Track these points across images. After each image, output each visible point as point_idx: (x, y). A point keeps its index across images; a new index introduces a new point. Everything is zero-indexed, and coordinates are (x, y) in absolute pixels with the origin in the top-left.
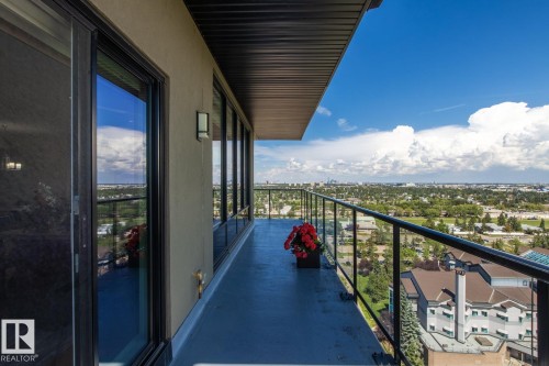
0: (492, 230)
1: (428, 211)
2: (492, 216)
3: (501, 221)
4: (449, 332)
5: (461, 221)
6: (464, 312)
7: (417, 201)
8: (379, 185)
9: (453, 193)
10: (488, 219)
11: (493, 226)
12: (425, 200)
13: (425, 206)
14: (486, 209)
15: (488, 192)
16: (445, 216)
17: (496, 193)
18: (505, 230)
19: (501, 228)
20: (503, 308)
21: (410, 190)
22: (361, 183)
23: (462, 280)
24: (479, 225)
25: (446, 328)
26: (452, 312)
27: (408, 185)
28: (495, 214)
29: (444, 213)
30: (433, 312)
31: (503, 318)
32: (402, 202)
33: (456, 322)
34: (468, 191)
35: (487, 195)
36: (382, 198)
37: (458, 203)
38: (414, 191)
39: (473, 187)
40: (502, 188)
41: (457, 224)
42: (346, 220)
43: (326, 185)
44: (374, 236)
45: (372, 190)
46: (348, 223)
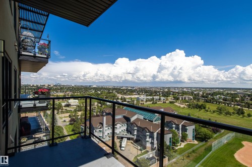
3: (121, 98)
6: (105, 129)
7: (96, 93)
8: (82, 86)
9: (109, 89)
10: (118, 98)
12: (99, 92)
13: (99, 94)
14: (118, 95)
15: (120, 89)
17: (122, 90)
21: (94, 88)
22: (73, 85)
23: (105, 118)
26: (102, 130)
27: (94, 86)
28: (120, 96)
29: (105, 97)
30: (96, 131)
31: (116, 128)
32: (90, 93)
33: (103, 133)
34: (114, 89)
36: (82, 92)
37: (110, 93)
38: (96, 89)
39: (116, 87)
40: (124, 88)
43: (54, 86)
44: (77, 108)
45: (78, 88)
46: (65, 103)
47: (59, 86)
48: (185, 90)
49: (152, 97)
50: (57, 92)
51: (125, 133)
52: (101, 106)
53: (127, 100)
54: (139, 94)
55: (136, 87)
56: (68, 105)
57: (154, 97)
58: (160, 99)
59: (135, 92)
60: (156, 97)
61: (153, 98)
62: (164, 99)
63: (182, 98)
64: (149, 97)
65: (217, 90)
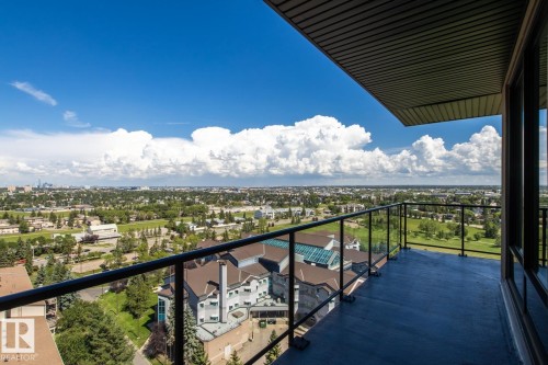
0: (217, 223)
1: (168, 212)
2: (216, 212)
3: (222, 215)
4: (214, 319)
5: (196, 219)
6: (226, 295)
7: (155, 204)
8: (112, 189)
9: (183, 195)
10: (213, 216)
11: (217, 220)
12: (162, 203)
13: (163, 209)
14: (210, 206)
15: (207, 193)
16: (182, 216)
17: (213, 194)
18: (225, 223)
19: (223, 221)
20: (248, 283)
21: (145, 193)
22: (88, 187)
23: (225, 269)
24: (209, 221)
25: (213, 316)
26: (217, 300)
27: (143, 189)
28: (217, 210)
29: (181, 212)
30: (202, 305)
31: (248, 290)
32: (141, 205)
33: (221, 308)
34: (194, 194)
35: (208, 197)
36: (118, 203)
37: (189, 204)
38: (150, 195)
39: (196, 189)
40: (214, 191)
41: (194, 222)
42: (79, 232)
43: (34, 189)
44: (120, 244)
45: (104, 195)
46: (83, 234)
47: (50, 190)
48: (341, 191)
49: (287, 210)
50: (48, 205)
51: (270, 301)
52: (181, 237)
53: (236, 218)
54: (254, 204)
55: (242, 187)
56: (91, 240)
57: (293, 209)
58: (303, 213)
59: (244, 199)
60: (296, 210)
61: (290, 211)
62: (311, 213)
63: (346, 209)
64: (282, 210)
65: (397, 190)
